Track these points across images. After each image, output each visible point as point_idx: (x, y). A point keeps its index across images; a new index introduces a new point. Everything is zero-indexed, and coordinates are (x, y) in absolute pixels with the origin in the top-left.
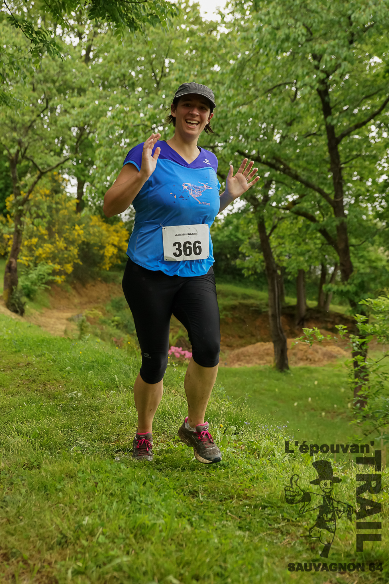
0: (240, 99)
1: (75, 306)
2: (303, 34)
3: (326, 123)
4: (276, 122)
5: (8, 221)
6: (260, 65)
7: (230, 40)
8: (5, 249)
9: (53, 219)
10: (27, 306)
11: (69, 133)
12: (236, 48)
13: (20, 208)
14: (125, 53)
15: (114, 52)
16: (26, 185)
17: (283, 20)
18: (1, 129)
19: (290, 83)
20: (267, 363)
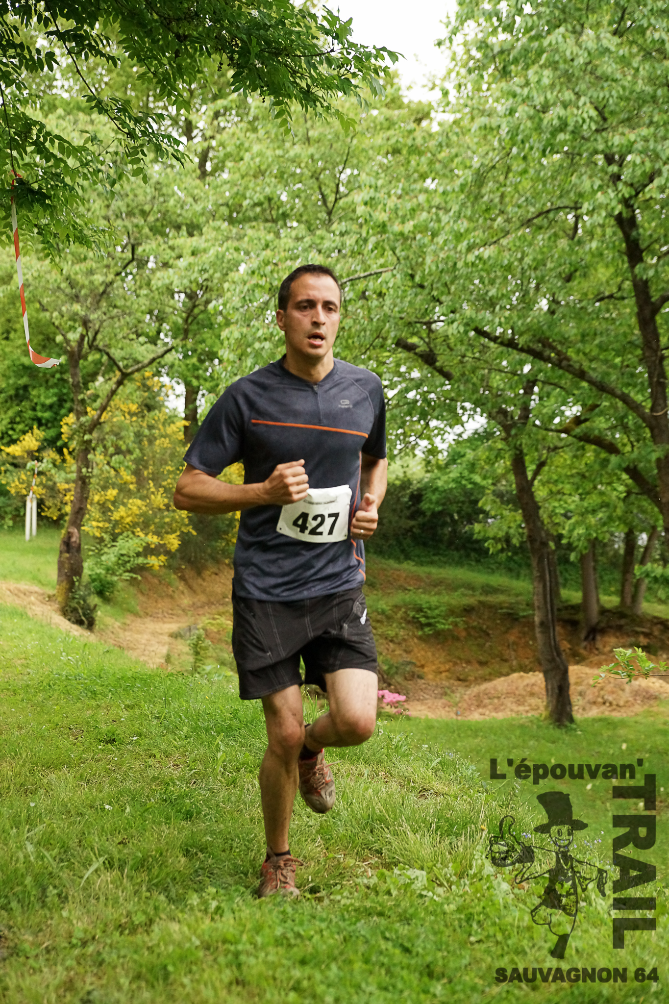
0: (478, 235)
1: (184, 610)
2: (591, 118)
3: (634, 276)
4: (543, 277)
5: (64, 461)
6: (511, 175)
7: (457, 134)
8: (60, 510)
9: (144, 455)
10: (99, 614)
11: (172, 302)
12: (469, 148)
13: (87, 437)
14: (270, 159)
15: (252, 159)
16: (96, 397)
17: (555, 93)
18: (54, 298)
19: (566, 207)
20: (533, 709)
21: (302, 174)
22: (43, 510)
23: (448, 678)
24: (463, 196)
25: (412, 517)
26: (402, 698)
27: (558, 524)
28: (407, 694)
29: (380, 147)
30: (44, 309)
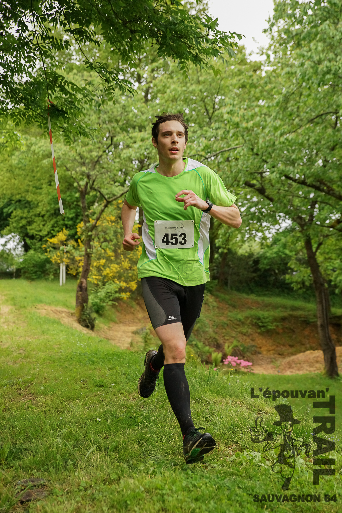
0: (286, 128)
1: (139, 320)
4: (319, 148)
5: (79, 246)
6: (302, 97)
7: (274, 77)
8: (77, 270)
9: (118, 242)
10: (97, 322)
11: (131, 165)
12: (280, 84)
13: (90, 233)
14: (180, 92)
15: (171, 92)
16: (94, 213)
17: (324, 54)
18: (73, 164)
19: (331, 113)
20: (317, 369)
21: (196, 99)
22: (68, 270)
23: (274, 354)
24: (278, 108)
25: (254, 272)
26: (250, 364)
27: (329, 275)
28: (253, 362)
29: (235, 84)
30: (67, 169)
